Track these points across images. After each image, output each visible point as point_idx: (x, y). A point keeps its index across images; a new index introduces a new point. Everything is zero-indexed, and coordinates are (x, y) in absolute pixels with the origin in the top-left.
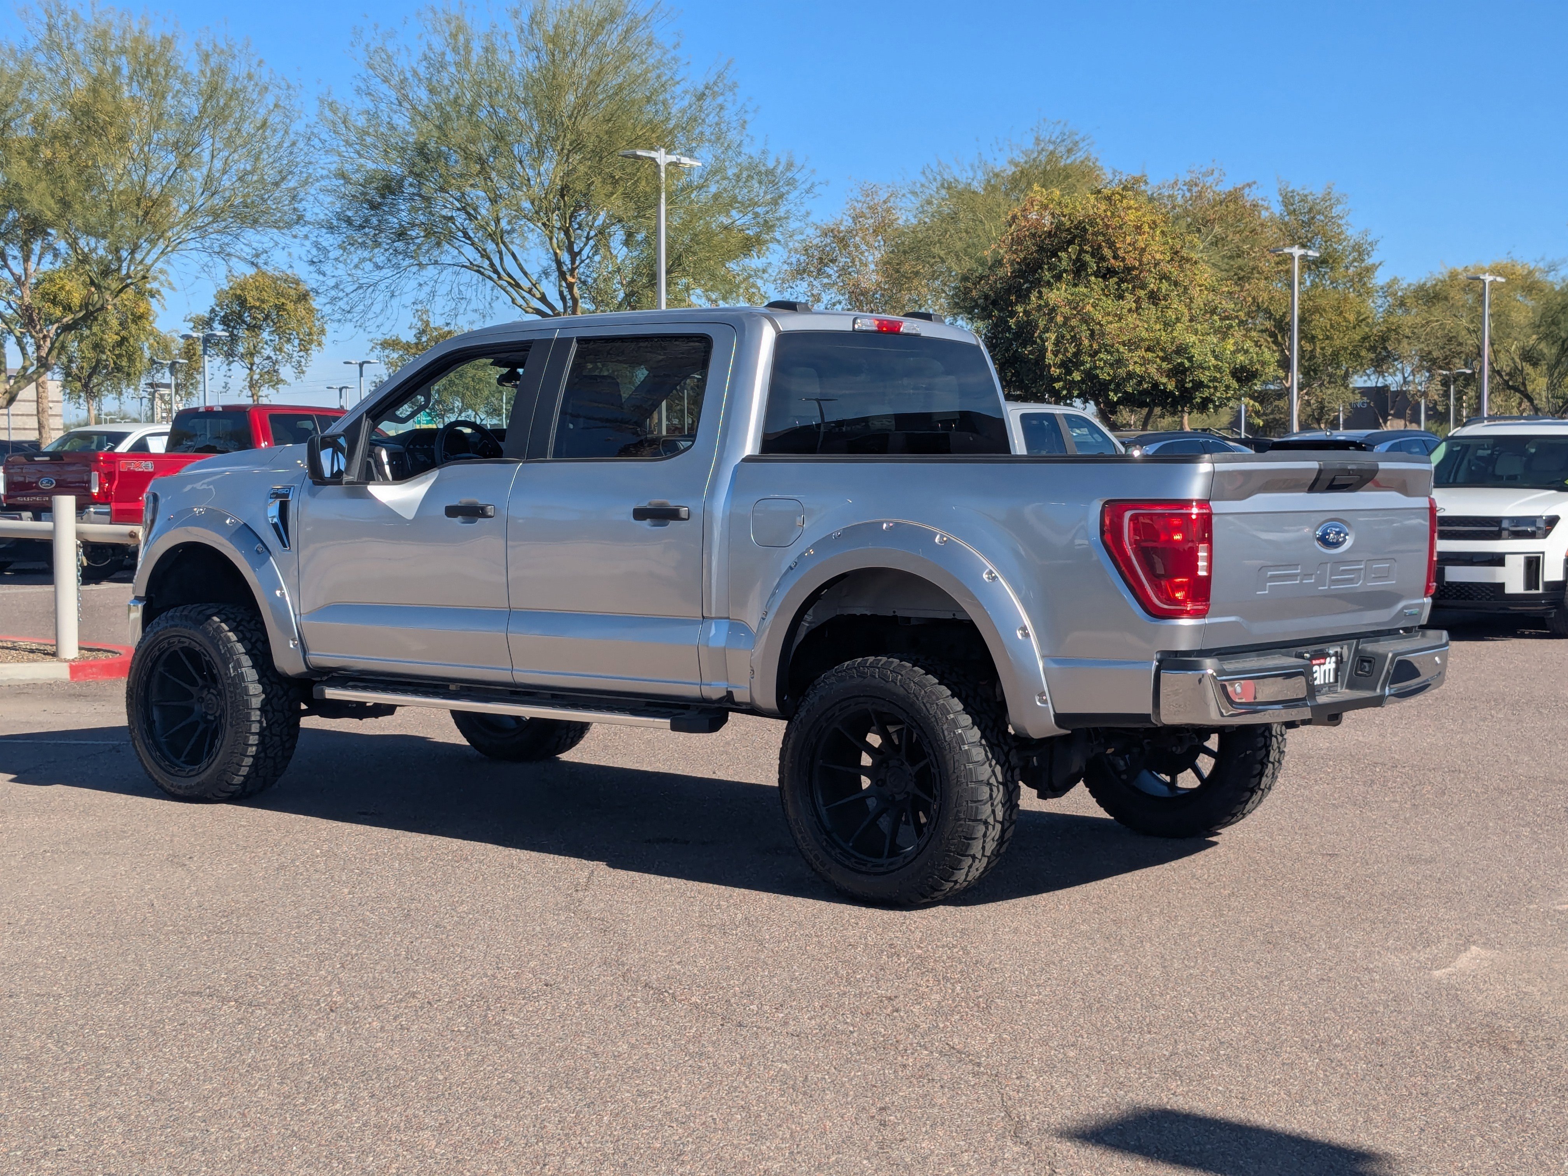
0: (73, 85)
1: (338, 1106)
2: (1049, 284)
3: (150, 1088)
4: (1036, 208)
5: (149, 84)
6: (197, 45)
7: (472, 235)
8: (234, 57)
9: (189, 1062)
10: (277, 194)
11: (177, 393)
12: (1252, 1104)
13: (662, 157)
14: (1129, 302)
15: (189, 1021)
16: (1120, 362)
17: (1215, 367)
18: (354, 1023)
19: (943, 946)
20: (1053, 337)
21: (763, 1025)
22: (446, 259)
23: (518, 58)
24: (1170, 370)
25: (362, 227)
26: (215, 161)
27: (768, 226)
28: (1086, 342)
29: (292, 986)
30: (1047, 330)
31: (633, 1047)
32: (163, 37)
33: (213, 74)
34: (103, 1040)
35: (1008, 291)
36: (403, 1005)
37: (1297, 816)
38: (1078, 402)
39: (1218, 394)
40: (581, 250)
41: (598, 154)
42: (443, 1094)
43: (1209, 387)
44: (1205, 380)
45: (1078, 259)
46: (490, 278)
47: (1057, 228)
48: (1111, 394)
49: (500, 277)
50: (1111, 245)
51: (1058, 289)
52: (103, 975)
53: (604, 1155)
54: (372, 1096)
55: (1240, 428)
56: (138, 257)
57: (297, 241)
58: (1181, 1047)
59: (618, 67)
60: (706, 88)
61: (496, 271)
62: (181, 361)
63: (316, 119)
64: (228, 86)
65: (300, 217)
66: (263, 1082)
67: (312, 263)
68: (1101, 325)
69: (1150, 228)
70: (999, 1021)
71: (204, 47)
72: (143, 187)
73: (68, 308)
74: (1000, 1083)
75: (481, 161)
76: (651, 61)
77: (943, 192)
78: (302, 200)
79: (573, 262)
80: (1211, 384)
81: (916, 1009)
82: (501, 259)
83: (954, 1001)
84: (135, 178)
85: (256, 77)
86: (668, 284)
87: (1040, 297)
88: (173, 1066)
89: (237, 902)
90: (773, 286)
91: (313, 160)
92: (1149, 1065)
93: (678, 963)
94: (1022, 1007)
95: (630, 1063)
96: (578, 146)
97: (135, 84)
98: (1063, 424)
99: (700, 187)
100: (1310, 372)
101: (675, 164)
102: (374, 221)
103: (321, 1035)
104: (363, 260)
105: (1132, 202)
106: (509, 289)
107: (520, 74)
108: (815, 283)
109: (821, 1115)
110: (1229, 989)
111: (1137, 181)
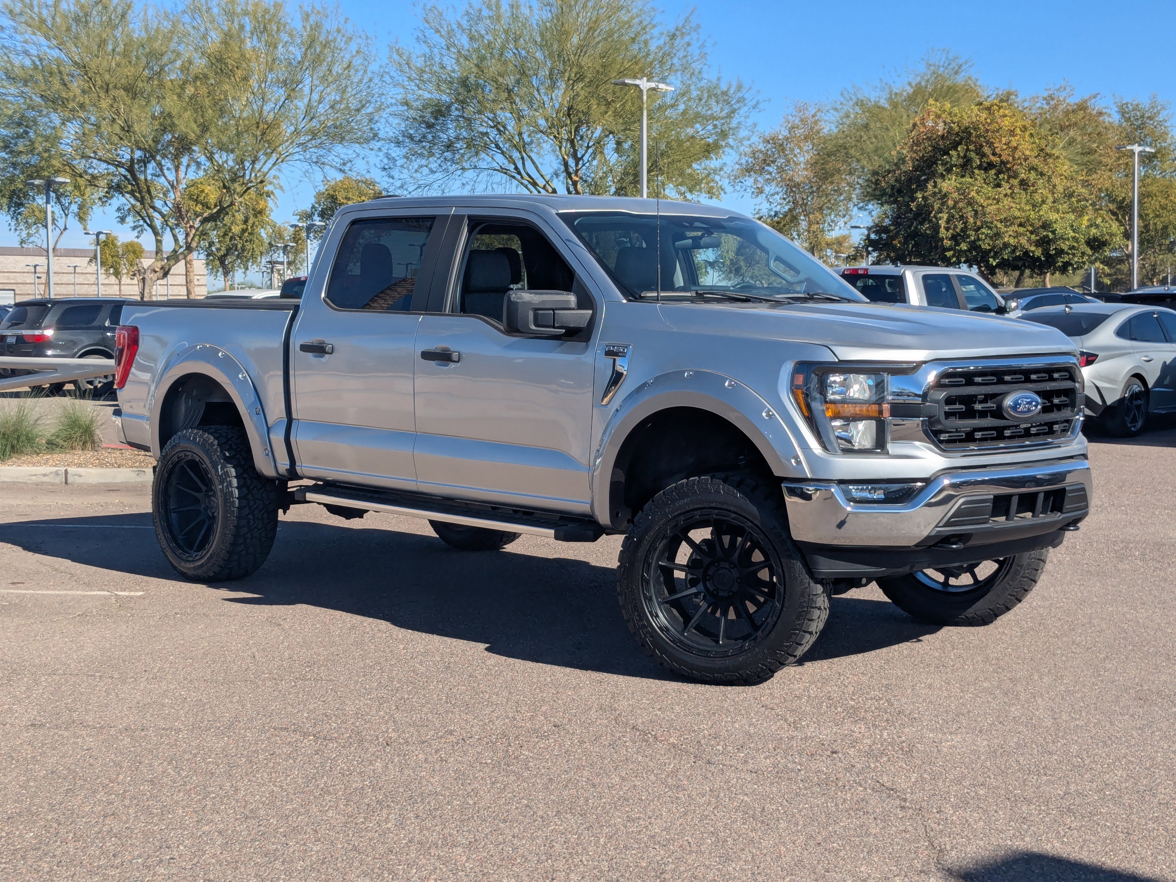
0: (210, 39)
1: (390, 825)
2: (942, 176)
3: (245, 807)
4: (931, 117)
5: (265, 37)
6: (300, 7)
7: (501, 146)
8: (327, 17)
9: (275, 786)
10: (358, 118)
11: (288, 269)
12: (1136, 838)
13: (644, 84)
14: (1005, 188)
15: (278, 751)
16: (998, 235)
17: (1073, 238)
18: (405, 755)
19: (871, 699)
20: (945, 216)
21: (727, 763)
22: (483, 165)
23: (536, 11)
24: (1038, 241)
25: (420, 141)
26: (313, 94)
27: (724, 135)
28: (971, 220)
29: (358, 724)
30: (940, 211)
31: (623, 779)
32: (275, 3)
33: (312, 29)
34: (211, 766)
35: (910, 181)
36: (443, 740)
37: (1155, 592)
38: (964, 267)
39: (1076, 259)
40: (583, 156)
41: (595, 84)
42: (473, 817)
43: (1068, 254)
44: (1065, 248)
45: (965, 156)
46: (514, 177)
47: (948, 132)
48: (991, 260)
49: (522, 178)
50: (991, 144)
51: (949, 180)
52: (213, 713)
53: (601, 871)
54: (417, 817)
55: (1090, 287)
56: (257, 166)
57: (373, 152)
58: (1073, 787)
59: (610, 17)
60: (677, 30)
61: (519, 173)
62: (291, 244)
63: (386, 61)
64: (322, 38)
65: (375, 135)
66: (332, 803)
67: (384, 169)
68: (983, 207)
69: (1021, 130)
70: (920, 763)
71: (305, 8)
72: (261, 114)
73: (206, 206)
74: (923, 816)
75: (509, 91)
76: (635, 11)
77: (857, 109)
78: (377, 122)
79: (577, 165)
80: (1070, 252)
81: (851, 752)
82: (524, 164)
83: (882, 745)
84: (255, 107)
85: (343, 31)
86: (648, 181)
87: (935, 186)
88: (263, 789)
89: (319, 655)
90: (727, 181)
91: (385, 92)
92: (1047, 803)
93: (659, 709)
94: (938, 751)
95: (621, 793)
96: (580, 78)
97: (255, 37)
98: (956, 283)
99: (672, 106)
100: (1146, 243)
101: (653, 89)
102: (430, 137)
103: (378, 764)
104: (421, 166)
105: (1007, 112)
106: (530, 186)
107: (537, 24)
108: (759, 179)
109: (777, 841)
110: (1110, 739)
111: (1009, 94)
